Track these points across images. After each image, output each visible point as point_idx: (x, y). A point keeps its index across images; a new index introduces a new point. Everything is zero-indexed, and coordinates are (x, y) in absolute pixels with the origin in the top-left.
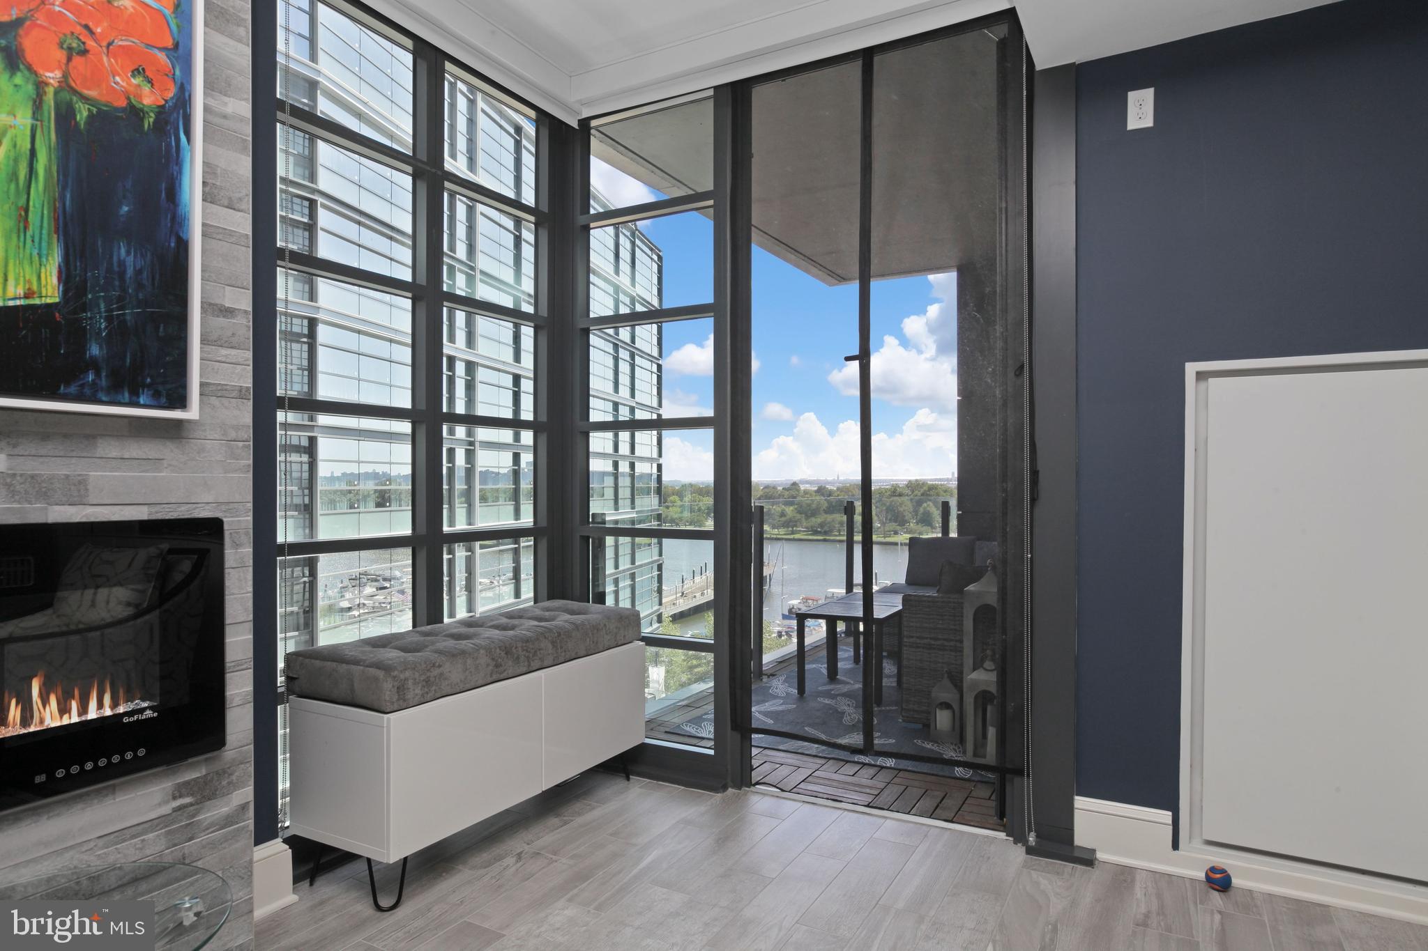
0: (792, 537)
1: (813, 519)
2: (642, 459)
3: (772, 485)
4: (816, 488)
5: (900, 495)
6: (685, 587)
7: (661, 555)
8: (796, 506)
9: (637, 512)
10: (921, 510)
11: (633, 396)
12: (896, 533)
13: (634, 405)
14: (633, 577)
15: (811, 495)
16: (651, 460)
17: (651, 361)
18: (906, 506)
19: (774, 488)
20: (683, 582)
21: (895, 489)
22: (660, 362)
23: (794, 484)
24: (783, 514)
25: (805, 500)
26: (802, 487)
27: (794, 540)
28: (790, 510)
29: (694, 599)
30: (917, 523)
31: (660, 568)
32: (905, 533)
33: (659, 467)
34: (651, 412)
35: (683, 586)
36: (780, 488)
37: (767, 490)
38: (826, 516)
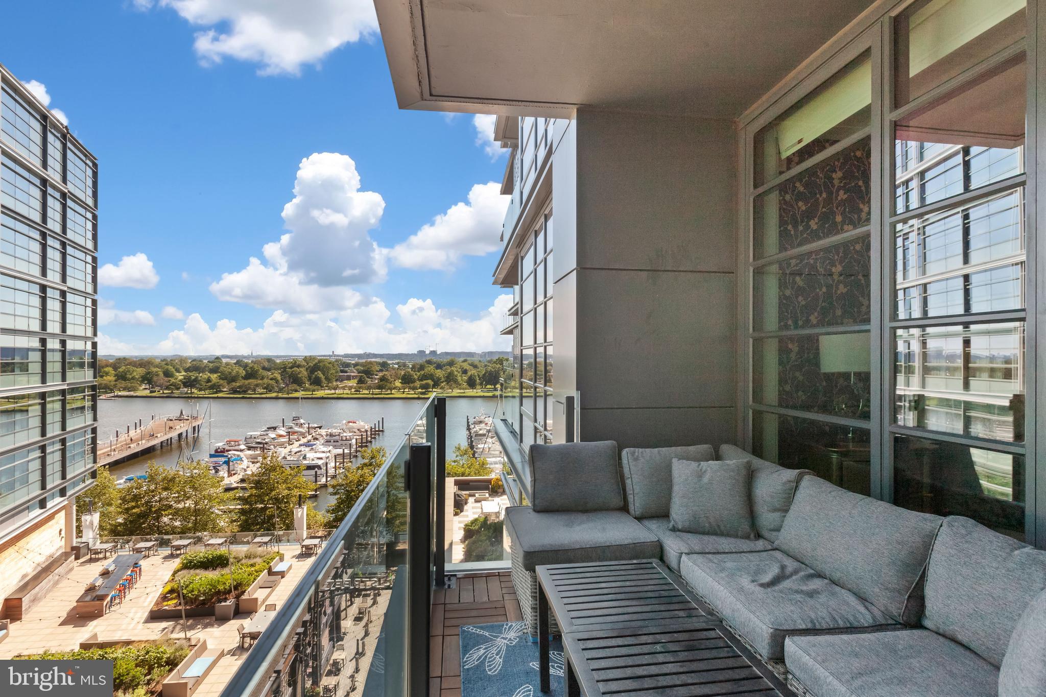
0: (214, 395)
1: (234, 384)
2: (74, 337)
3: (199, 359)
4: (235, 361)
5: (299, 366)
6: (119, 440)
7: (95, 419)
8: (219, 374)
9: (68, 384)
10: (314, 376)
11: (64, 280)
12: (296, 391)
13: (65, 289)
14: (63, 442)
15: (231, 366)
16: (85, 338)
17: (86, 253)
18: (303, 373)
19: (201, 361)
20: (117, 437)
21: (296, 362)
22: (95, 255)
23: (217, 358)
24: (209, 380)
25: (227, 370)
26: (224, 361)
27: (218, 398)
28: (214, 377)
29: (129, 449)
30: (311, 384)
31: (94, 431)
32: (302, 390)
33: (94, 345)
34: (86, 297)
35: (117, 440)
36: (205, 361)
37: (194, 363)
38: (243, 381)
